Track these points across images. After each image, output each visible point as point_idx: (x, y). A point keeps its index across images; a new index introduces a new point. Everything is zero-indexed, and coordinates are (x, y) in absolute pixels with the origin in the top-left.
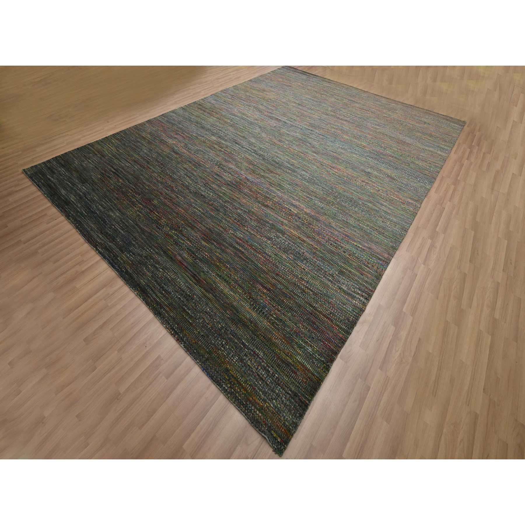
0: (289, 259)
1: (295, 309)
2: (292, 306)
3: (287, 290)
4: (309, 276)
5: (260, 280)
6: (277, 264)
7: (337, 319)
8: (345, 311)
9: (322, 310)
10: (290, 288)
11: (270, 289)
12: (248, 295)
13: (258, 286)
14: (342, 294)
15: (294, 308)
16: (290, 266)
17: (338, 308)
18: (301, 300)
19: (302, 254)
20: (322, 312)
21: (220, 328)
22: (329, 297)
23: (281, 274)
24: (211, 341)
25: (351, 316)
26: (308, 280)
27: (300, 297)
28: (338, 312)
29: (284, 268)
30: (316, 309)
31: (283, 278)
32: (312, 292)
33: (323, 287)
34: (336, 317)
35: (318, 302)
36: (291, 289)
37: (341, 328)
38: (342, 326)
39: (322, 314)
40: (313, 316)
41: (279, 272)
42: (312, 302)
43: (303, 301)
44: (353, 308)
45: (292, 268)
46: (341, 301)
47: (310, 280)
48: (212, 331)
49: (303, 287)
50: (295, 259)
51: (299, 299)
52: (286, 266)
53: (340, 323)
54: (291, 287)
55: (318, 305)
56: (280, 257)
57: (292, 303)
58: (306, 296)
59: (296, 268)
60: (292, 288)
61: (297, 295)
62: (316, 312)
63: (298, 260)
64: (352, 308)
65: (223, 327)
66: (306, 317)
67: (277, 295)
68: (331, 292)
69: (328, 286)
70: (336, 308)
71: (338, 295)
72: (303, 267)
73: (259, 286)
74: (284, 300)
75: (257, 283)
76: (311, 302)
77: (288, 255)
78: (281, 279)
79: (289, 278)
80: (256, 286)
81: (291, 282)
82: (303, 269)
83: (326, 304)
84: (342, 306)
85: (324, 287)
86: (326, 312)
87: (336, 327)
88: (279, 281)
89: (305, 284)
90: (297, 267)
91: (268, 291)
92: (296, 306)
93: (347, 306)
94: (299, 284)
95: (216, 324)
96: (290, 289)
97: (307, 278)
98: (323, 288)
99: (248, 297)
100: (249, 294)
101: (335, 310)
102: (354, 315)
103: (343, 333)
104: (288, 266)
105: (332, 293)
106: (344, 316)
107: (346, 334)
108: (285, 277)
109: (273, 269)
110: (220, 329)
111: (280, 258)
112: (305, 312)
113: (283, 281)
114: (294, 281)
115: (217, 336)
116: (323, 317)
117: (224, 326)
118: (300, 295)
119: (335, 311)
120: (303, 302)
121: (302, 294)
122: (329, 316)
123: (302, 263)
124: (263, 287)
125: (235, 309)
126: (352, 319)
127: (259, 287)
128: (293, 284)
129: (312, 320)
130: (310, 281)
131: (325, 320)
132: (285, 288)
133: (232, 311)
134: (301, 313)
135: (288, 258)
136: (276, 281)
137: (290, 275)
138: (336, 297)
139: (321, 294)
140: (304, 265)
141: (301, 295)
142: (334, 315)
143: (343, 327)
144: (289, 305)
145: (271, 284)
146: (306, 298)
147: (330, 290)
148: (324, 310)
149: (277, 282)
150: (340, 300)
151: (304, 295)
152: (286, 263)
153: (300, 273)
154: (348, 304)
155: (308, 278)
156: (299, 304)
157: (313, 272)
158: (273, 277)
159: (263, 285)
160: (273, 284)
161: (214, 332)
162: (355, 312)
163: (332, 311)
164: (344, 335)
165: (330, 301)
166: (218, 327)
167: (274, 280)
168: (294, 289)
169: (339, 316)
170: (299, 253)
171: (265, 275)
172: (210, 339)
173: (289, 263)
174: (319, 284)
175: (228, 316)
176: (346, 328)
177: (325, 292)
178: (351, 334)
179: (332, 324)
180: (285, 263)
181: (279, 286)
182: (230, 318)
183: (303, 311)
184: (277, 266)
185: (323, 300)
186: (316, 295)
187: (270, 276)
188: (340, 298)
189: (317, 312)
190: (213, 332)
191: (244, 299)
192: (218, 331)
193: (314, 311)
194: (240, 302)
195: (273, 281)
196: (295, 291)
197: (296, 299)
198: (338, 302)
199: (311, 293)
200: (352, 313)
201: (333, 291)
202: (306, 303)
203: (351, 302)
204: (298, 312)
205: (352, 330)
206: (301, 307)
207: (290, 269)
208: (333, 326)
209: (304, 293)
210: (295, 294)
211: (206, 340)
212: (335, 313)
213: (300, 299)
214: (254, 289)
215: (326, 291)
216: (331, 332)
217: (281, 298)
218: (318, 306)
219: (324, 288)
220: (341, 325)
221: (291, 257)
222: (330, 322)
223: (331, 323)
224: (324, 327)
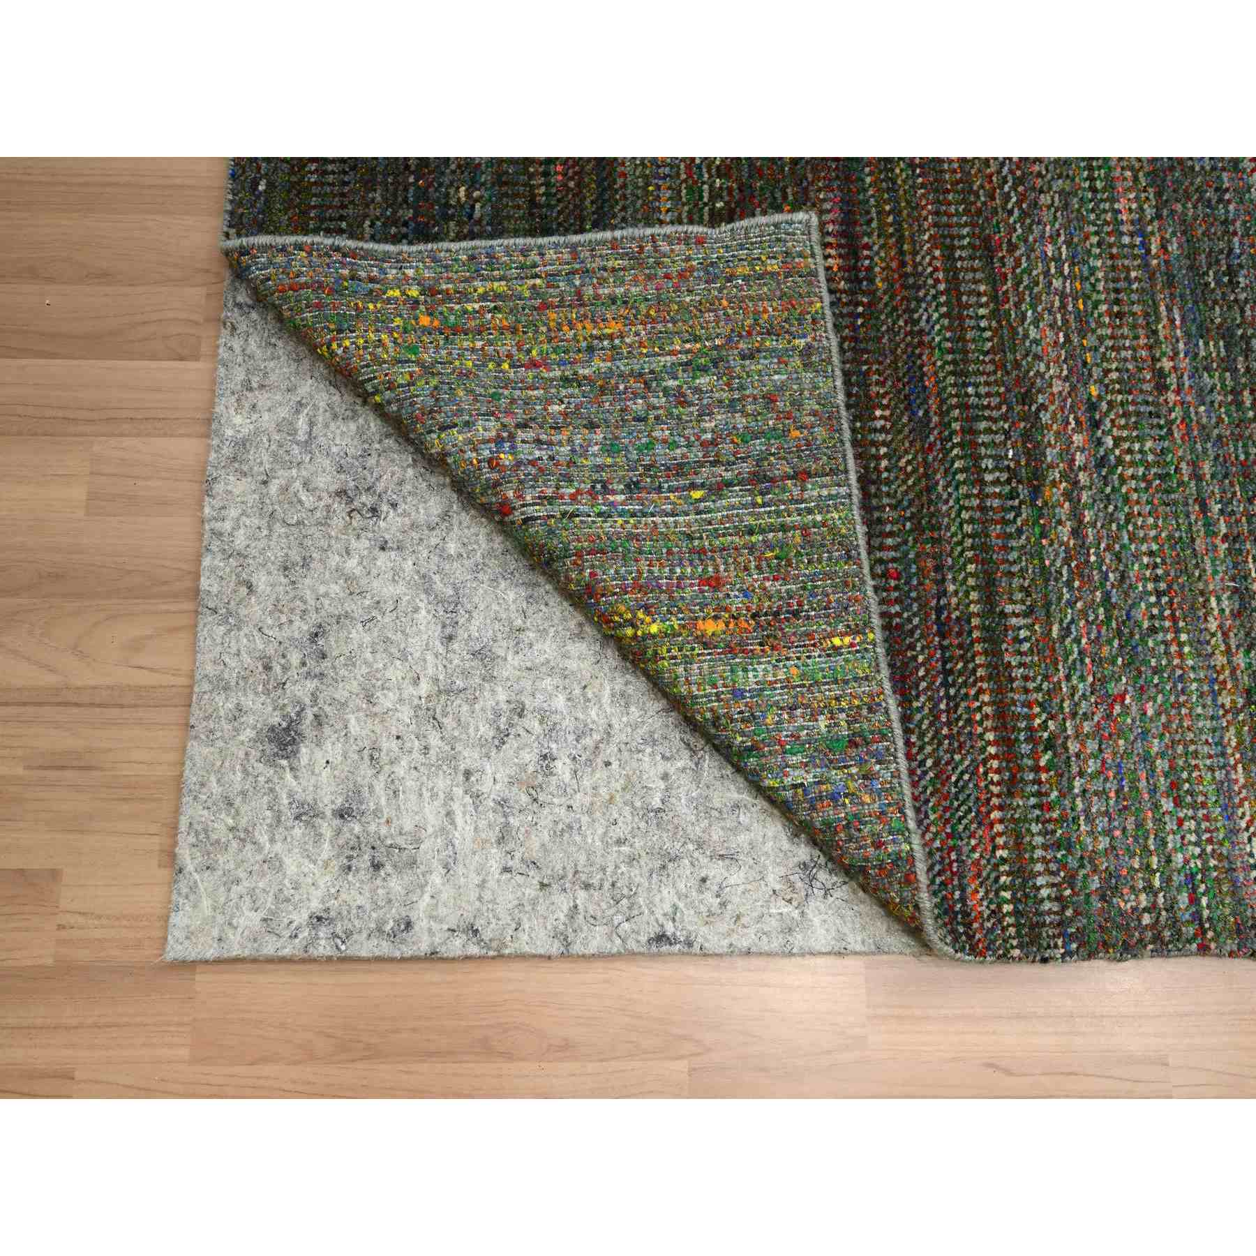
0: (1138, 240)
1: (889, 513)
2: (888, 482)
3: (951, 380)
4: (1149, 444)
5: (868, 180)
6: (1045, 199)
7: (1050, 808)
8: (1139, 825)
9: (1026, 678)
10: (976, 385)
11: (871, 281)
12: (730, 190)
13: (824, 200)
14: (1231, 737)
15: (885, 501)
16: (1101, 286)
17: (1119, 766)
18: (967, 509)
19: (1243, 296)
20: (1012, 680)
21: (452, 202)
22: (1133, 663)
23: (1010, 262)
24: (366, 216)
25: (1149, 888)
26: (1119, 461)
27: (982, 482)
28: (1097, 785)
29: (1057, 259)
30: (994, 638)
31: (994, 298)
32: (1075, 533)
33: (1156, 579)
34: (1054, 794)
35: (1048, 614)
36: (978, 395)
37: (1022, 873)
38: (1039, 867)
39: (999, 691)
40: (943, 648)
41: (1012, 248)
42: (1016, 582)
43: (971, 521)
44: (1205, 870)
45: (1104, 308)
46: (1181, 762)
47: (1130, 472)
48: (411, 180)
49: (1051, 455)
50: (1170, 282)
51: (963, 490)
52: (1085, 262)
53: (1045, 847)
54: (987, 384)
55: (1030, 627)
56: (1099, 185)
57: (902, 463)
58: (1018, 515)
59: (1126, 331)
60: (988, 395)
61: (977, 458)
62: (978, 647)
63: (1182, 296)
64: (1205, 862)
65: (470, 216)
66: (898, 608)
67: (871, 346)
68: (1181, 655)
69: (1196, 610)
70: (1107, 755)
71: (1199, 710)
72: (1167, 364)
73: (827, 206)
74: (886, 407)
75: (836, 184)
76: (1012, 574)
77: (1159, 216)
78: (982, 288)
79: (1033, 333)
80: (819, 190)
81: (1017, 365)
82: (1160, 374)
83: (1082, 678)
84: (1153, 791)
85: (1163, 586)
86: (1037, 710)
87: (1000, 841)
88: (959, 295)
89: (1080, 459)
90: (1134, 327)
91: (848, 280)
92: (910, 505)
93: (1180, 822)
94: (1045, 417)
95: (453, 172)
96: (970, 390)
97: (1126, 446)
98: (1150, 586)
99: (719, 205)
100: (741, 191)
101: (1092, 755)
102: (1170, 908)
103: (1007, 908)
104: (1093, 270)
105: (1176, 662)
106: (1103, 843)
107: (1012, 930)
108: (1017, 305)
109: (993, 198)
110: (447, 205)
111: (1093, 189)
112: (920, 584)
113: (982, 311)
114: (1038, 373)
115: (406, 224)
116: (988, 710)
117: (477, 214)
118: (989, 478)
119: (1092, 766)
120: (968, 528)
121: (1009, 481)
122: (1025, 748)
123: (1187, 334)
124: (843, 234)
125: (604, 190)
126: (1134, 909)
127: (829, 211)
128: (1018, 381)
129: (915, 658)
130: (1121, 476)
131: (981, 736)
132: (949, 357)
133: (578, 185)
134: (894, 560)
135: (1141, 232)
136: (941, 275)
137: (1052, 326)
138: (1177, 705)
139: (1107, 597)
140: (1184, 363)
141: (996, 482)
142: (1061, 770)
143: (1040, 881)
144: (878, 458)
145: (903, 264)
146: (1005, 522)
147: (1184, 637)
148: (1039, 689)
149: (942, 287)
150: (1180, 749)
151: (1013, 495)
152: (1099, 244)
153: (1114, 375)
154: (1207, 818)
155: (1130, 451)
156: (939, 511)
157: (1193, 450)
158: (952, 238)
159: (855, 223)
160: (909, 269)
161: (412, 190)
162: (1194, 900)
163: (1073, 747)
164: (1000, 921)
165: (1113, 688)
166: (452, 191)
167: (937, 253)
168: (995, 414)
169: (1087, 811)
170: (1232, 272)
171: (922, 186)
172: (367, 206)
173: (1113, 268)
174: (1156, 538)
175: (542, 190)
176: (1047, 906)
177: (1140, 613)
178: (1044, 960)
179: (995, 801)
180: (1095, 239)
181: (932, 317)
182: (541, 206)
183: (914, 569)
184: (1035, 204)
185: (1084, 641)
186: (1078, 573)
187: (937, 213)
188: (1190, 736)
189: (986, 652)
190: (406, 190)
191: (689, 188)
192: (432, 206)
193: (976, 634)
194: (658, 187)
195: (929, 259)
196: (989, 431)
197: (946, 471)
198: (1156, 746)
199: (1065, 532)
200: (1167, 881)
201: (1190, 662)
202: (972, 548)
203: (1235, 831)
204: (889, 541)
205: (1068, 953)
206: (928, 534)
207: (1087, 297)
208: (995, 815)
209: (1023, 491)
210: (974, 445)
211: (346, 189)
212: (1075, 769)
213: (968, 496)
214: (785, 197)
215: (1153, 617)
216: (947, 821)
217: (877, 383)
218: (1023, 634)
219: (1159, 594)
220: (1044, 860)
221: (1163, 247)
222: (996, 778)
223: (995, 789)
224: (936, 764)
